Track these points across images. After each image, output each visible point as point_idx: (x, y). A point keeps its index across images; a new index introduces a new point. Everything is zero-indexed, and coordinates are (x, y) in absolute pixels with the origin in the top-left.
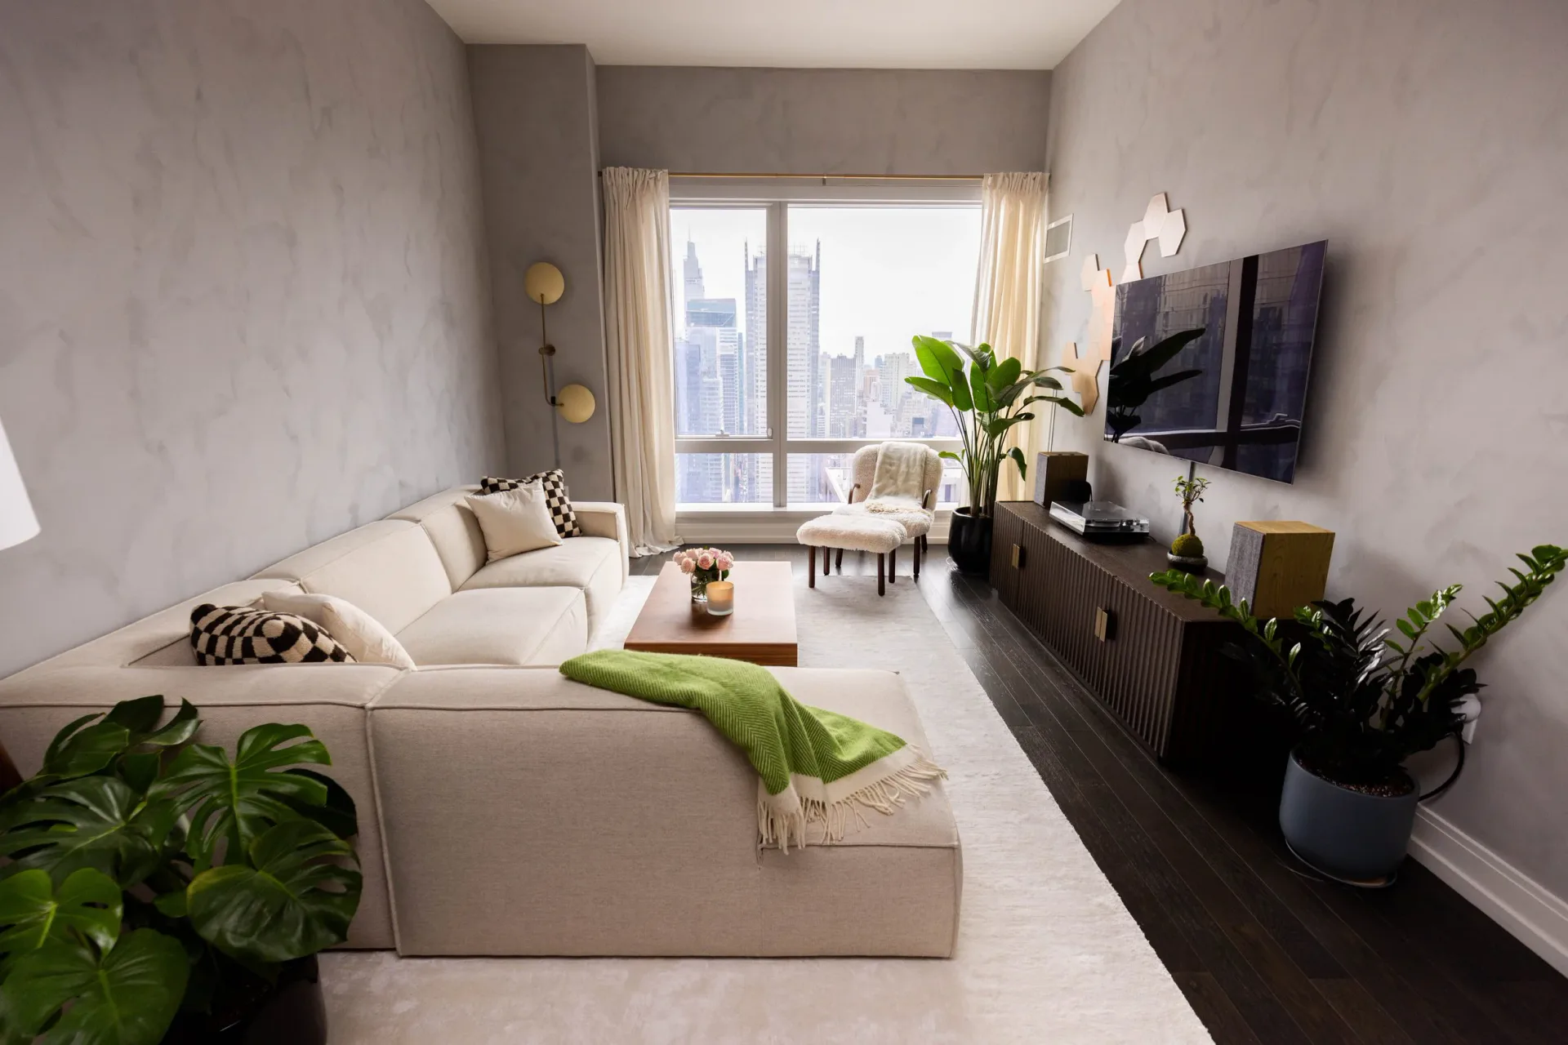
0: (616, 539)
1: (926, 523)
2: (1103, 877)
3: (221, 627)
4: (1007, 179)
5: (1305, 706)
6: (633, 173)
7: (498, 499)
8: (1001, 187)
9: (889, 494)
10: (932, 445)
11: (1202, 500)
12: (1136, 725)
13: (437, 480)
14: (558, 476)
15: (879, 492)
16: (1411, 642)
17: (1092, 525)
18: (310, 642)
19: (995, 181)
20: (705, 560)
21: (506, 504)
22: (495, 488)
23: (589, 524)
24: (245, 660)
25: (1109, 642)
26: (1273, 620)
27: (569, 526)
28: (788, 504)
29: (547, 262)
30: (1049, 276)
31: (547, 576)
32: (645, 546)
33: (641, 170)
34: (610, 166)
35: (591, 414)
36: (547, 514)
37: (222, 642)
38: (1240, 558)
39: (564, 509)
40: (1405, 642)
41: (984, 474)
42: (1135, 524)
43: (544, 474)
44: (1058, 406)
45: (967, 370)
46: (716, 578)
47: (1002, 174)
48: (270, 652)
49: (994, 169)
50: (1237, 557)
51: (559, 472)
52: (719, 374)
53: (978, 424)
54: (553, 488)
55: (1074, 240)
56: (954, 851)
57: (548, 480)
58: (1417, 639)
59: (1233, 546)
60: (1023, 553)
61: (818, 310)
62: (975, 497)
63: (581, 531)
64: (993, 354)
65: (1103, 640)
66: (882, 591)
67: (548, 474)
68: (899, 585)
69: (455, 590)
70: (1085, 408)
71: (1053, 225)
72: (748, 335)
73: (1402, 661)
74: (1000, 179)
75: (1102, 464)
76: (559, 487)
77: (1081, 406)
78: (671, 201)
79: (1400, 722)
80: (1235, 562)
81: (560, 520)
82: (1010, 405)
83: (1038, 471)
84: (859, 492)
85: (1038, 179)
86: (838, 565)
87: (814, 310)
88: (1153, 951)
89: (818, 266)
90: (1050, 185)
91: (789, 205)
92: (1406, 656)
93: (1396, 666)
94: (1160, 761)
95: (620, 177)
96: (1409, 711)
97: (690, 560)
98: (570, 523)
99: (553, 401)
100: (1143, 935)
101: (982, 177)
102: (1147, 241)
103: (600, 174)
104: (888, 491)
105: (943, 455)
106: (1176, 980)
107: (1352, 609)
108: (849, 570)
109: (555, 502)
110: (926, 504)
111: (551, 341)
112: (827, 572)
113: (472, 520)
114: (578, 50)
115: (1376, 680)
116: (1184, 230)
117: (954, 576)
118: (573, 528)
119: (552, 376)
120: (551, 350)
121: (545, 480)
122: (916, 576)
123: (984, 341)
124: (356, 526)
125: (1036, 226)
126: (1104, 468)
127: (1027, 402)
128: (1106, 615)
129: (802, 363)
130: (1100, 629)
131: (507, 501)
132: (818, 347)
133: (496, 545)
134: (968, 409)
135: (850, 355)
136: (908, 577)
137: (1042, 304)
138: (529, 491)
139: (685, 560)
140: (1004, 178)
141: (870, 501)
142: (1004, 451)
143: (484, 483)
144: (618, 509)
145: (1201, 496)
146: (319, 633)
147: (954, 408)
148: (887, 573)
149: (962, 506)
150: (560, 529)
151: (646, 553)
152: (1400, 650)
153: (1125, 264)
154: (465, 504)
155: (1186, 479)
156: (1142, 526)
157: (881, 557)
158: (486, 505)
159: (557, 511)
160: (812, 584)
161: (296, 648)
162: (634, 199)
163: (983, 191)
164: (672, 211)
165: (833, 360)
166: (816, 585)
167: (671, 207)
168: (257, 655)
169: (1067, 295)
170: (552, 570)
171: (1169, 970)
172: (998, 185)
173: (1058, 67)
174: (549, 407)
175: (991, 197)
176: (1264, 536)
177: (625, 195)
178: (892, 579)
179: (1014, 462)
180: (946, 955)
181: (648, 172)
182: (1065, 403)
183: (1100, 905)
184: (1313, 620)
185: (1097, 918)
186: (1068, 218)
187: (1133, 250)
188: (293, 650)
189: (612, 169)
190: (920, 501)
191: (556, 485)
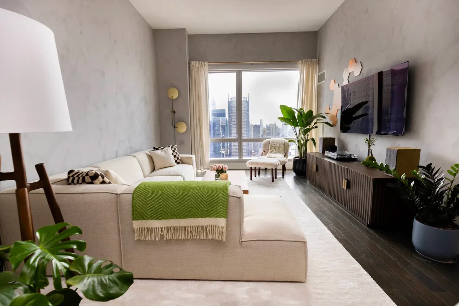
0: (192, 165)
1: (285, 161)
2: (354, 259)
3: (76, 175)
4: (306, 61)
5: (418, 200)
6: (198, 63)
7: (159, 152)
8: (304, 63)
9: (273, 153)
10: (286, 139)
11: (374, 145)
12: (359, 215)
13: (141, 147)
14: (176, 146)
15: (271, 152)
16: (453, 177)
17: (338, 156)
18: (102, 179)
19: (302, 62)
20: (219, 167)
21: (161, 153)
22: (157, 149)
23: (184, 160)
24: (82, 183)
25: (348, 189)
26: (404, 174)
27: (178, 161)
28: (243, 158)
29: (174, 87)
30: (319, 88)
31: (172, 173)
32: (200, 169)
33: (200, 62)
34: (192, 61)
35: (185, 131)
36: (173, 157)
37: (76, 179)
38: (390, 159)
39: (177, 156)
40: (451, 177)
41: (303, 146)
42: (352, 156)
43: (172, 146)
44: (325, 124)
45: (296, 115)
46: (223, 172)
47: (304, 60)
48: (90, 181)
49: (302, 59)
50: (388, 158)
51: (176, 145)
52: (221, 130)
53: (300, 131)
54: (174, 149)
55: (327, 77)
56: (305, 242)
57: (173, 147)
58: (455, 176)
59: (387, 155)
60: (317, 167)
61: (249, 112)
62: (300, 153)
63: (182, 163)
64: (304, 111)
65: (346, 189)
66: (273, 181)
67: (173, 146)
68: (278, 179)
69: (145, 177)
70: (333, 124)
71: (320, 74)
72: (229, 119)
73: (451, 184)
74: (304, 61)
75: (339, 140)
76: (176, 149)
77: (332, 124)
78: (209, 71)
79: (452, 205)
80: (388, 160)
81: (176, 159)
82: (310, 125)
83: (320, 144)
84: (265, 152)
85: (315, 61)
86: (259, 174)
87: (248, 112)
88: (375, 282)
89: (249, 100)
90: (319, 62)
91: (242, 71)
92: (452, 182)
93: (449, 186)
94: (368, 226)
95: (194, 64)
96: (455, 202)
97: (215, 167)
98: (179, 160)
99: (175, 126)
100: (370, 277)
101: (298, 61)
102: (350, 73)
103: (189, 63)
104: (273, 152)
105: (290, 141)
106: (384, 291)
107: (431, 168)
108: (262, 176)
109: (175, 154)
110: (285, 155)
111: (175, 109)
112: (255, 176)
113: (151, 158)
114: (183, 30)
115: (441, 192)
116: (361, 67)
117: (295, 177)
118: (180, 162)
119: (174, 119)
120: (174, 112)
121: (172, 147)
122: (283, 177)
123: (301, 107)
124: (117, 156)
125: (315, 74)
126: (340, 141)
127: (315, 124)
128: (346, 181)
129: (245, 127)
130: (344, 186)
131: (161, 152)
132: (249, 122)
133: (157, 165)
134: (297, 127)
135: (259, 124)
136: (281, 177)
137: (318, 97)
138: (167, 150)
139: (213, 167)
140: (305, 61)
141: (268, 155)
142: (308, 139)
143: (154, 148)
144: (193, 157)
145: (374, 144)
146: (105, 177)
147: (293, 126)
148: (274, 176)
149: (296, 156)
150: (176, 161)
151: (201, 172)
152: (450, 180)
153: (343, 80)
154: (149, 153)
155: (368, 139)
156: (354, 156)
157: (272, 170)
158: (155, 153)
159: (175, 156)
160: (251, 179)
161: (98, 180)
162: (198, 70)
163: (299, 65)
164: (209, 74)
165: (254, 126)
166: (252, 179)
167: (209, 73)
168: (86, 182)
169: (325, 93)
170: (174, 172)
171: (381, 287)
172: (303, 63)
173: (319, 30)
174: (173, 128)
175: (301, 66)
176: (397, 150)
177: (196, 69)
178: (276, 178)
179: (312, 142)
180: (303, 281)
181: (203, 62)
182: (327, 123)
183: (354, 268)
184: (417, 174)
185: (354, 271)
186: (325, 71)
187: (345, 76)
188: (97, 181)
189: (192, 62)
190: (283, 155)
191: (175, 149)
